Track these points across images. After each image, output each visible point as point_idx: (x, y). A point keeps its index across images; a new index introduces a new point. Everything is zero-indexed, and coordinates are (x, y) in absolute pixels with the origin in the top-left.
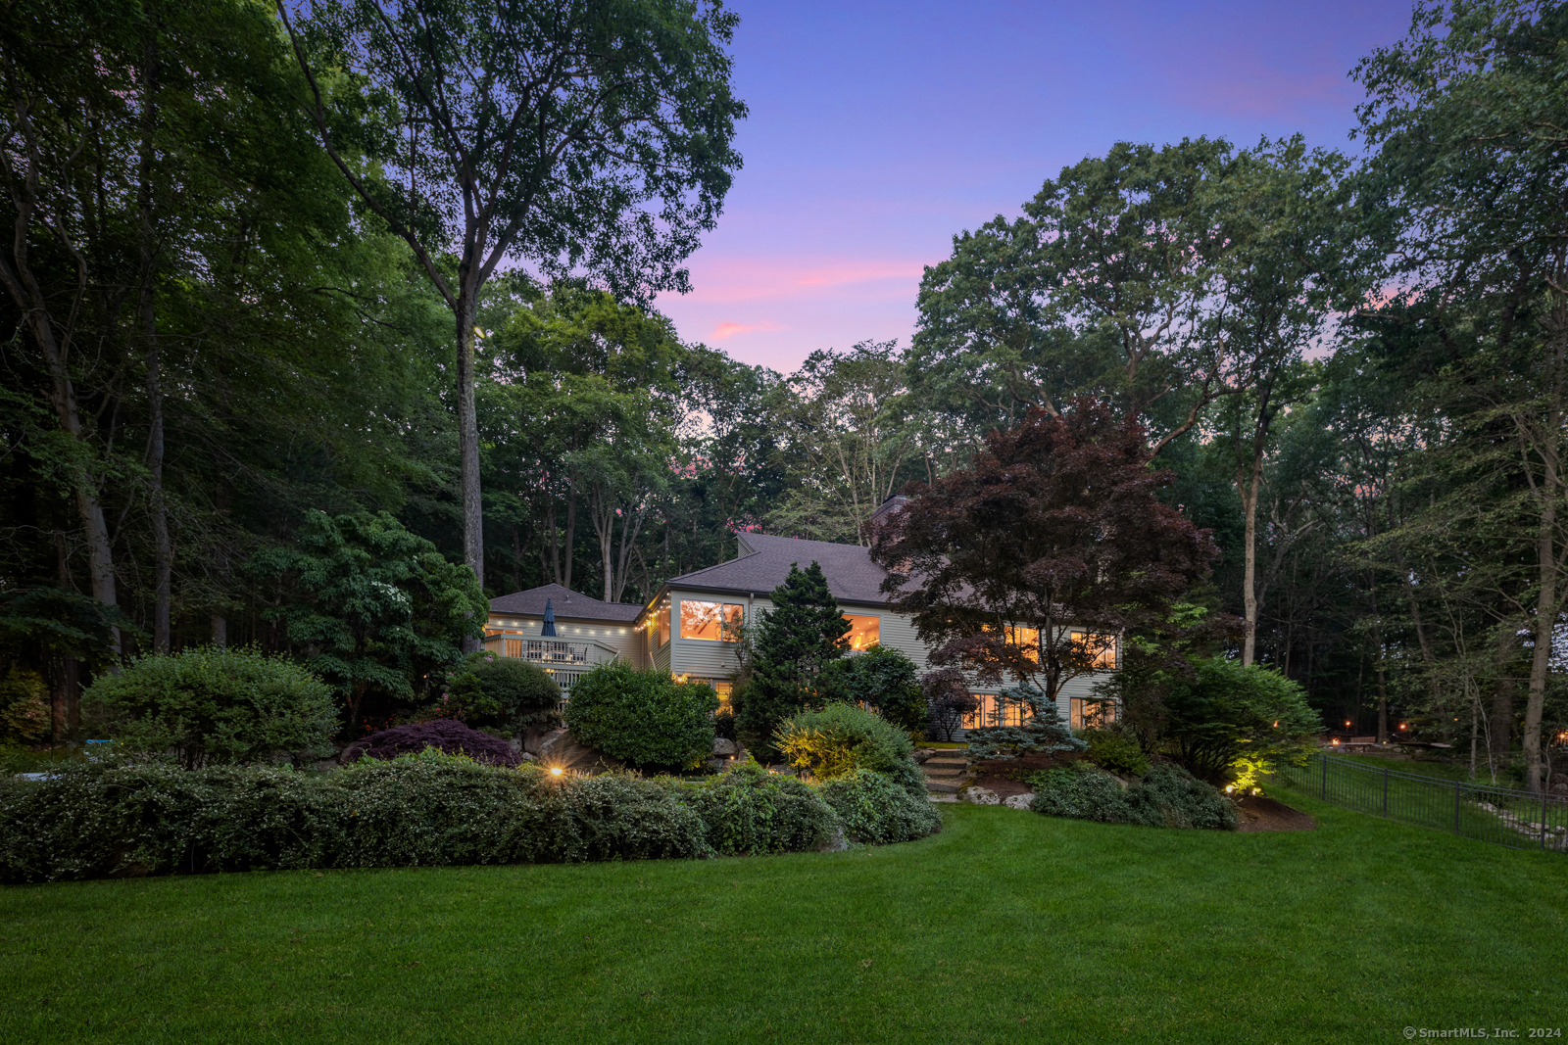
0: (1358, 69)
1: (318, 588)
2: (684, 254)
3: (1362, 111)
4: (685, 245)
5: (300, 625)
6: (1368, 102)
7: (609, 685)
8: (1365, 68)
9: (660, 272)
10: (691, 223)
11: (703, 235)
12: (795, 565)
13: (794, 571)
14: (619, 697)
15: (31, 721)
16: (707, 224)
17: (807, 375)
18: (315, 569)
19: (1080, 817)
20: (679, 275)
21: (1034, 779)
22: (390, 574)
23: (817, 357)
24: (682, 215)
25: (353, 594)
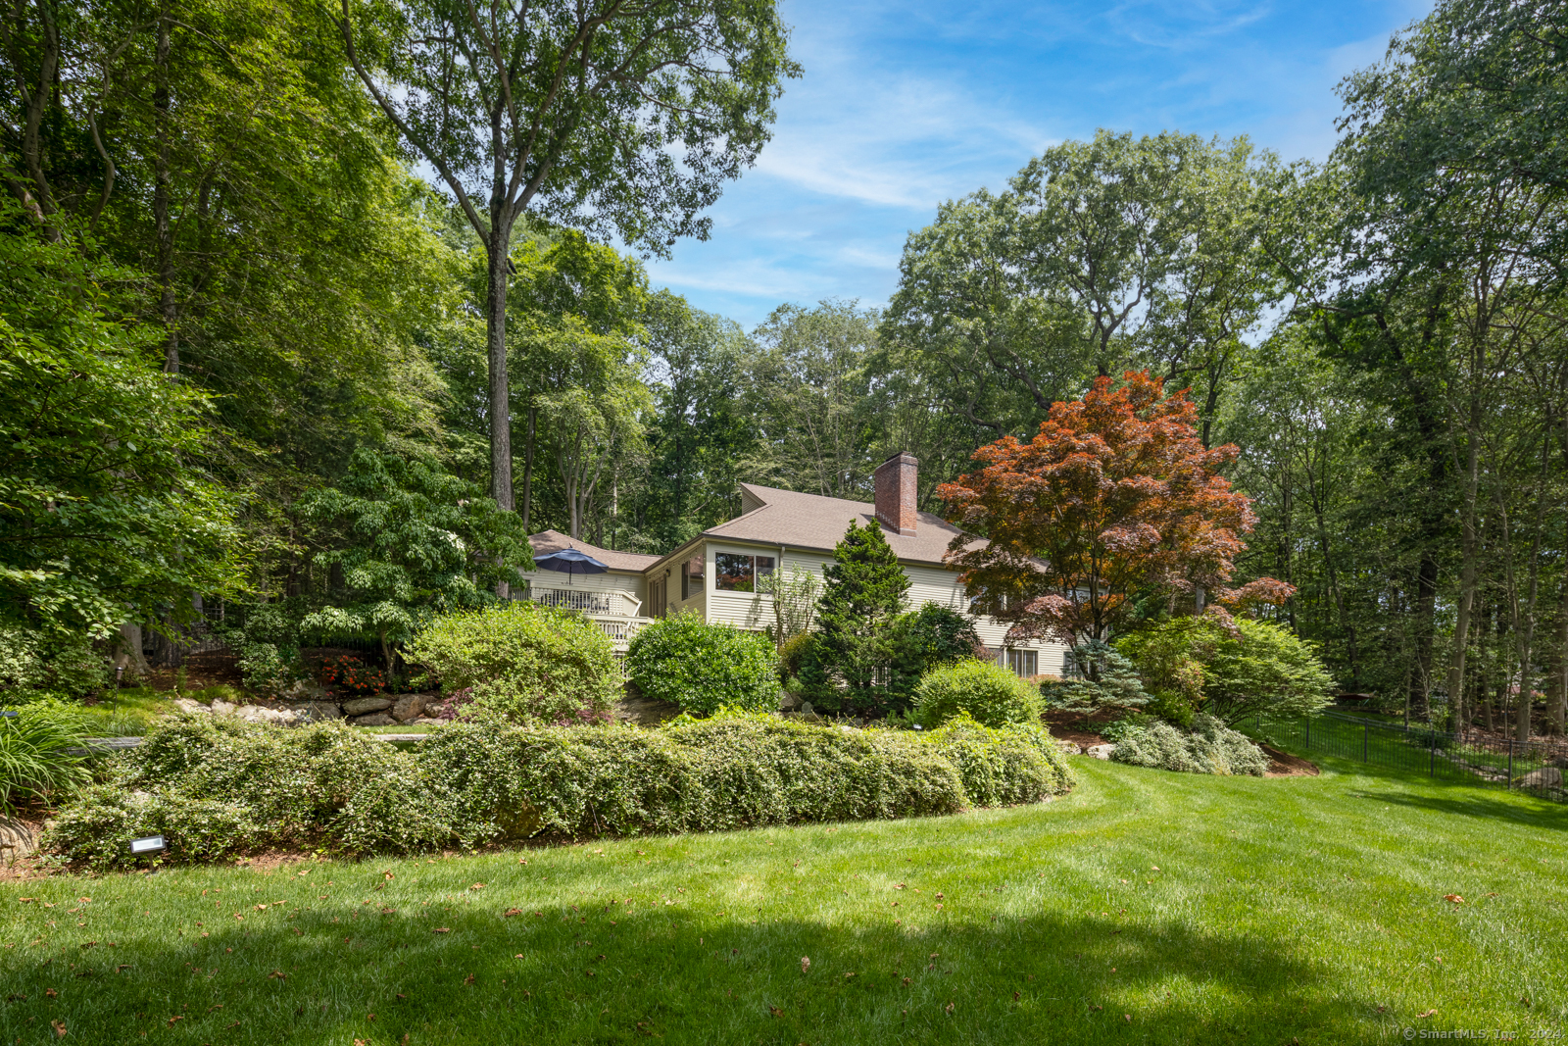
0: (1340, 85)
1: (376, 531)
2: (709, 201)
3: (1339, 123)
4: (709, 195)
5: (359, 572)
6: (1345, 116)
7: (680, 639)
8: (1346, 84)
9: (680, 218)
10: (716, 171)
11: (726, 184)
12: (853, 521)
13: (854, 527)
14: (693, 651)
15: (83, 673)
16: (732, 172)
17: (771, 326)
18: (374, 512)
19: (1155, 767)
20: (701, 223)
21: (1108, 730)
22: (444, 518)
23: (783, 309)
24: (707, 163)
25: (415, 539)
